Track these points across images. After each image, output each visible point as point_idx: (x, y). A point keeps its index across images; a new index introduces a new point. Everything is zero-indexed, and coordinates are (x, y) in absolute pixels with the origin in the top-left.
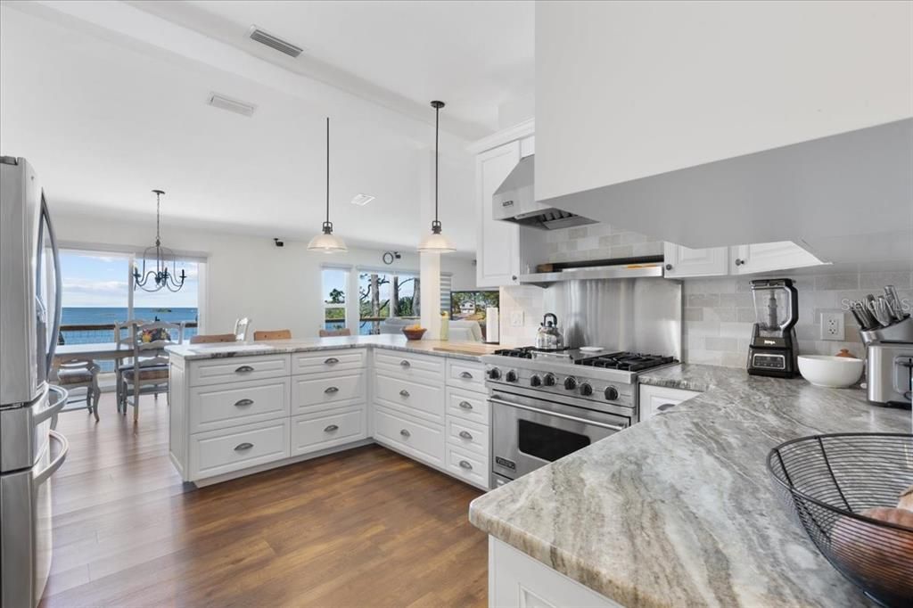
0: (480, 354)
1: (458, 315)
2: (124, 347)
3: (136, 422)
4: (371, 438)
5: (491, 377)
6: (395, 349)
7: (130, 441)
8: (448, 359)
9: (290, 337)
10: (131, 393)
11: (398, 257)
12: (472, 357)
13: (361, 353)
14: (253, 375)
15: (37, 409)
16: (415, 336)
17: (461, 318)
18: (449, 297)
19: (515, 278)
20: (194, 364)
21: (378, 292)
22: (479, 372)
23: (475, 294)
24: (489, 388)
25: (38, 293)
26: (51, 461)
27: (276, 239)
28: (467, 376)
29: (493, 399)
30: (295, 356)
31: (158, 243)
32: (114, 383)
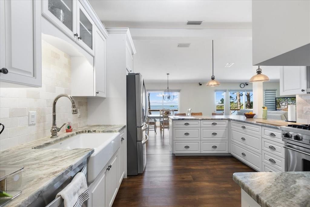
0: (279, 126)
1: (279, 108)
2: (162, 116)
3: (164, 135)
4: (230, 153)
5: (284, 137)
6: (239, 121)
7: (162, 140)
8: (263, 127)
9: (202, 115)
10: (162, 128)
11: (247, 85)
12: (276, 127)
13: (226, 122)
14: (189, 126)
15: (143, 128)
16: (250, 116)
17: (281, 110)
18: (275, 100)
19: (303, 91)
20: (174, 121)
21: (240, 99)
22: (279, 134)
23: (287, 99)
24: (285, 142)
25: (143, 102)
26: (146, 140)
27: (199, 83)
28: (272, 135)
29: (286, 147)
30: (202, 121)
31: (168, 88)
32: (159, 125)
